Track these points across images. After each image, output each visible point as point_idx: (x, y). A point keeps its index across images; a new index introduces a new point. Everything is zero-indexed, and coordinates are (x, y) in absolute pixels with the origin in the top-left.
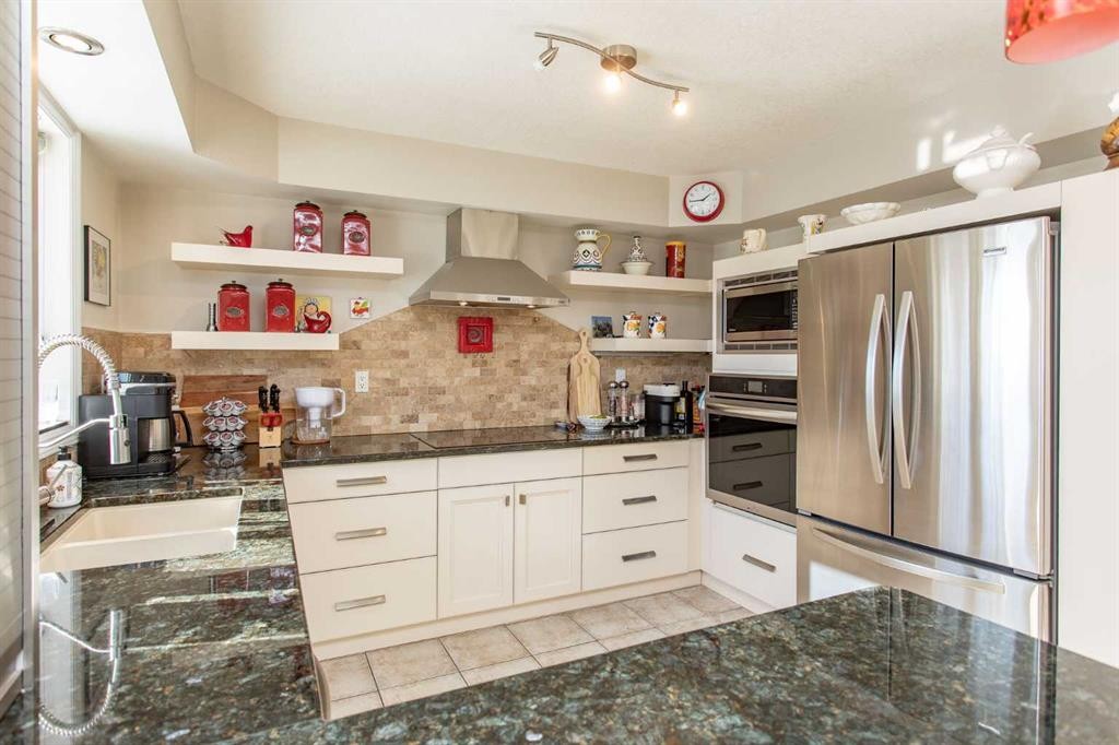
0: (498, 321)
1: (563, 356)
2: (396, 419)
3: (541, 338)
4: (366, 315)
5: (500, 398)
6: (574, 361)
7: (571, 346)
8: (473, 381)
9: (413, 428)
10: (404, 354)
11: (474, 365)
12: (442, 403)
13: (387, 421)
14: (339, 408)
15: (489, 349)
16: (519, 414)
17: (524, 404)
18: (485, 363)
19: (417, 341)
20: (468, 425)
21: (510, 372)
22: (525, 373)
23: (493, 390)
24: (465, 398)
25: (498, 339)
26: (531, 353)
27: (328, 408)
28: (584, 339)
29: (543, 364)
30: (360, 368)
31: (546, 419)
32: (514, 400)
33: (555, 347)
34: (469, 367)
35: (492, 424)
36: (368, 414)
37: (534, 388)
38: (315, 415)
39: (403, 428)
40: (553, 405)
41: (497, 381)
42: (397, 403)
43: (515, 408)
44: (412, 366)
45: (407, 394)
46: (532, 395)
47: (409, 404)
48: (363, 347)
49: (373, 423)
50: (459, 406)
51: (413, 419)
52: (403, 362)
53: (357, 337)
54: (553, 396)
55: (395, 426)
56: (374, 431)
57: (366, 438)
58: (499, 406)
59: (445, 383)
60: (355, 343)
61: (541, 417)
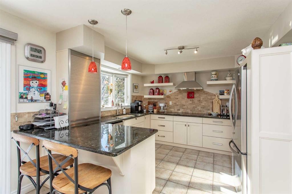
0: (195, 92)
1: (211, 99)
2: (176, 110)
3: (205, 95)
4: (171, 92)
5: (196, 108)
6: (214, 100)
7: (213, 97)
8: (190, 104)
9: (179, 111)
10: (178, 99)
11: (190, 101)
12: (184, 107)
13: (175, 110)
14: (166, 107)
15: (193, 98)
16: (200, 111)
17: (201, 109)
18: (193, 100)
19: (180, 96)
20: (189, 112)
21: (198, 102)
22: (201, 103)
23: (194, 106)
24: (189, 107)
25: (195, 96)
26: (203, 99)
27: (164, 107)
28: (216, 96)
29: (206, 101)
30: (170, 101)
31: (207, 113)
32: (199, 108)
33: (209, 97)
34: (189, 101)
35: (194, 112)
36: (171, 108)
37: (204, 106)
38: (162, 108)
39: (177, 111)
40: (209, 110)
41: (195, 104)
42: (176, 107)
43: (199, 109)
44: (179, 101)
45: (178, 106)
46: (203, 107)
47: (178, 107)
48: (171, 97)
49: (172, 110)
50: (187, 108)
51: (179, 110)
52: (177, 100)
53: (170, 96)
54: (209, 108)
55: (176, 111)
56: (173, 111)
57: (172, 112)
58: (196, 109)
59: (185, 104)
60: (170, 97)
61: (205, 112)
